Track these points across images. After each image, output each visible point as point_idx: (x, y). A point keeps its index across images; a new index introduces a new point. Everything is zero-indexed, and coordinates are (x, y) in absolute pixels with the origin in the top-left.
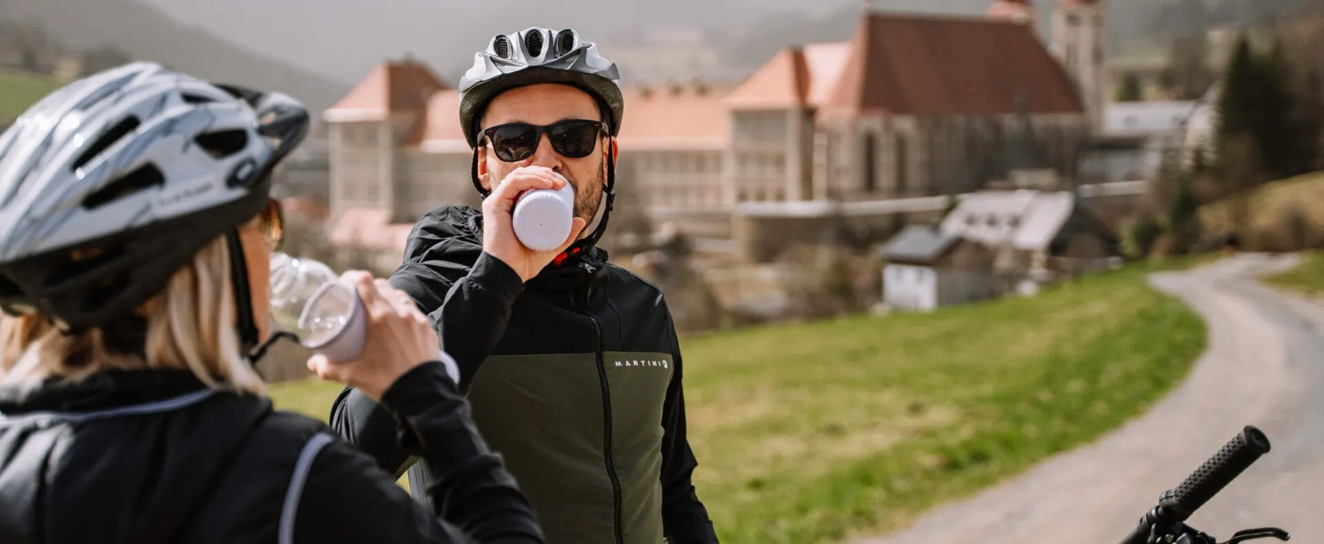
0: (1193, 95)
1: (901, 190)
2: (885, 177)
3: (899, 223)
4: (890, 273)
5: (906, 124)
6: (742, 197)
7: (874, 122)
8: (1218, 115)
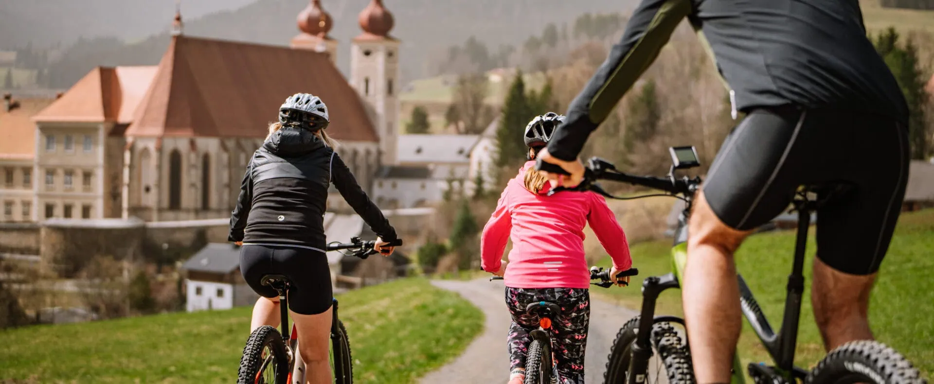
0: (475, 130)
1: (205, 208)
2: (189, 196)
3: (201, 238)
4: (191, 286)
5: (210, 145)
6: (49, 211)
7: (181, 142)
8: (496, 149)
